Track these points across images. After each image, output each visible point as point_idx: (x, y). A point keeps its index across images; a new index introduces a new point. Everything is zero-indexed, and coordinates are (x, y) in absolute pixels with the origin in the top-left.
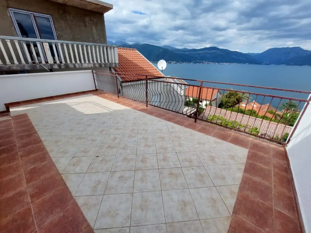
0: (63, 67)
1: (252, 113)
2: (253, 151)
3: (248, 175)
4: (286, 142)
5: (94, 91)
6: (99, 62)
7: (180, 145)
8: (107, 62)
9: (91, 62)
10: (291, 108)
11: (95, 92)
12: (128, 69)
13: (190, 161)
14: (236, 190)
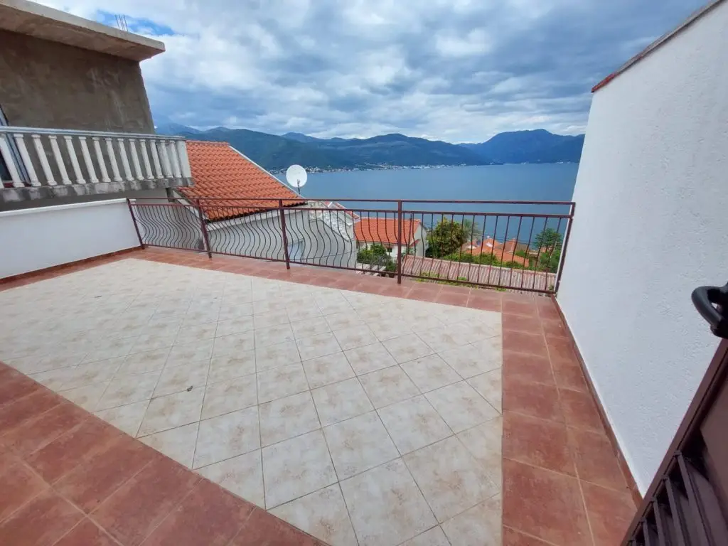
0: (35, 196)
1: (489, 260)
2: (508, 313)
3: (510, 352)
4: (554, 289)
5: (135, 249)
6: (141, 177)
7: (383, 328)
8: (160, 176)
9: (118, 178)
10: (552, 242)
11: (141, 251)
12: (226, 188)
13: (412, 351)
14: (498, 376)
